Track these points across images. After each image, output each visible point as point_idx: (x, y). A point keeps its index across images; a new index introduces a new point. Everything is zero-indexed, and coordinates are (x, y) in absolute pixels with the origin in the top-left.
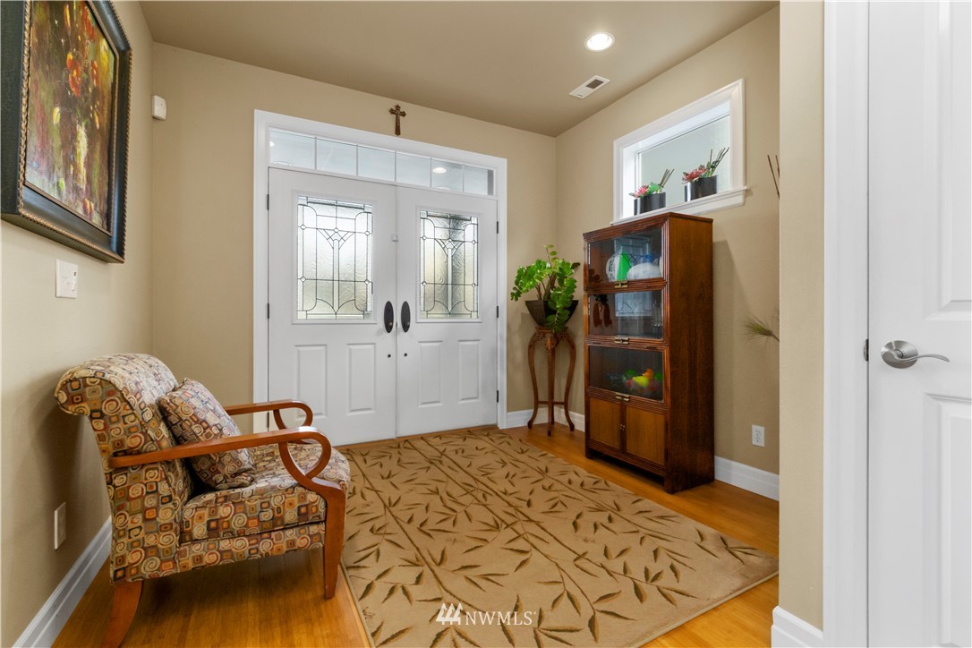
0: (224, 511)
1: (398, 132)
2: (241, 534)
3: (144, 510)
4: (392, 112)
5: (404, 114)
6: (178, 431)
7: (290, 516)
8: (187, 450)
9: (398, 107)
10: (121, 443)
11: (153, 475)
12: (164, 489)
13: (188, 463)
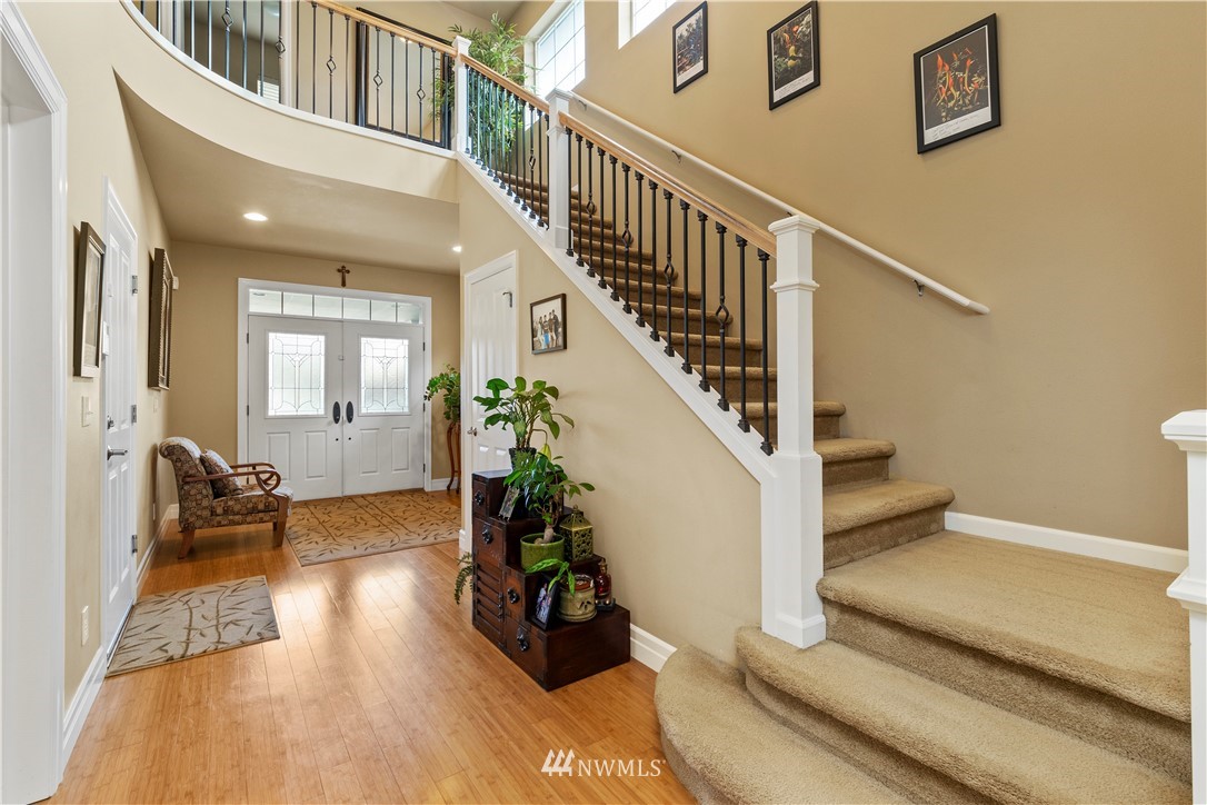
0: (230, 503)
1: (344, 284)
2: (238, 514)
3: (196, 500)
4: (339, 271)
5: (348, 272)
6: (209, 469)
7: (261, 507)
8: (212, 477)
9: (343, 267)
10: (187, 472)
11: (200, 486)
12: (204, 492)
13: (213, 483)
